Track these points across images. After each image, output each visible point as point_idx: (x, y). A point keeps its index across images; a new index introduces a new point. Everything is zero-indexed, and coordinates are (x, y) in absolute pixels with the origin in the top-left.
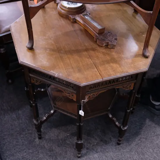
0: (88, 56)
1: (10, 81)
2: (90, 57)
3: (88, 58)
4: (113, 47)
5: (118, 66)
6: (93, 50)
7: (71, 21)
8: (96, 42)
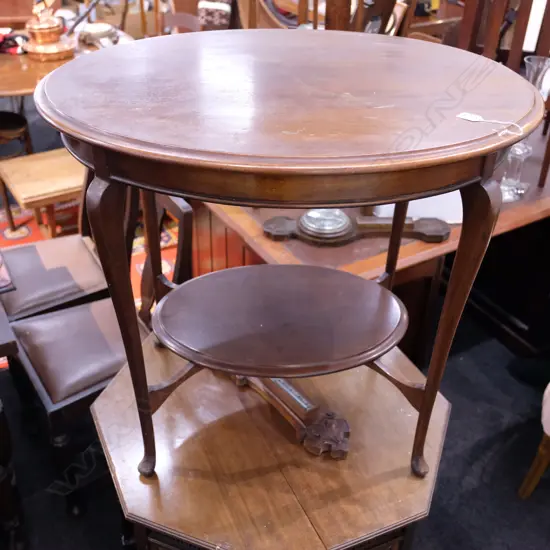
0: (287, 487)
1: (76, 511)
2: (291, 488)
3: (287, 492)
4: (343, 455)
5: (359, 510)
6: (297, 465)
7: (237, 383)
8: (302, 442)
